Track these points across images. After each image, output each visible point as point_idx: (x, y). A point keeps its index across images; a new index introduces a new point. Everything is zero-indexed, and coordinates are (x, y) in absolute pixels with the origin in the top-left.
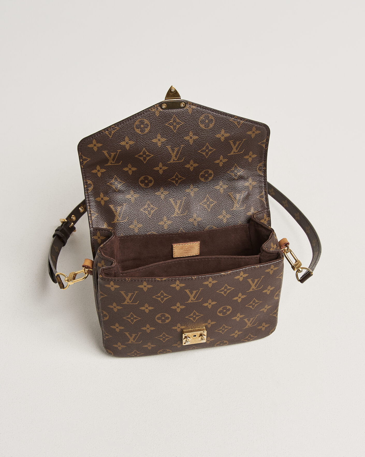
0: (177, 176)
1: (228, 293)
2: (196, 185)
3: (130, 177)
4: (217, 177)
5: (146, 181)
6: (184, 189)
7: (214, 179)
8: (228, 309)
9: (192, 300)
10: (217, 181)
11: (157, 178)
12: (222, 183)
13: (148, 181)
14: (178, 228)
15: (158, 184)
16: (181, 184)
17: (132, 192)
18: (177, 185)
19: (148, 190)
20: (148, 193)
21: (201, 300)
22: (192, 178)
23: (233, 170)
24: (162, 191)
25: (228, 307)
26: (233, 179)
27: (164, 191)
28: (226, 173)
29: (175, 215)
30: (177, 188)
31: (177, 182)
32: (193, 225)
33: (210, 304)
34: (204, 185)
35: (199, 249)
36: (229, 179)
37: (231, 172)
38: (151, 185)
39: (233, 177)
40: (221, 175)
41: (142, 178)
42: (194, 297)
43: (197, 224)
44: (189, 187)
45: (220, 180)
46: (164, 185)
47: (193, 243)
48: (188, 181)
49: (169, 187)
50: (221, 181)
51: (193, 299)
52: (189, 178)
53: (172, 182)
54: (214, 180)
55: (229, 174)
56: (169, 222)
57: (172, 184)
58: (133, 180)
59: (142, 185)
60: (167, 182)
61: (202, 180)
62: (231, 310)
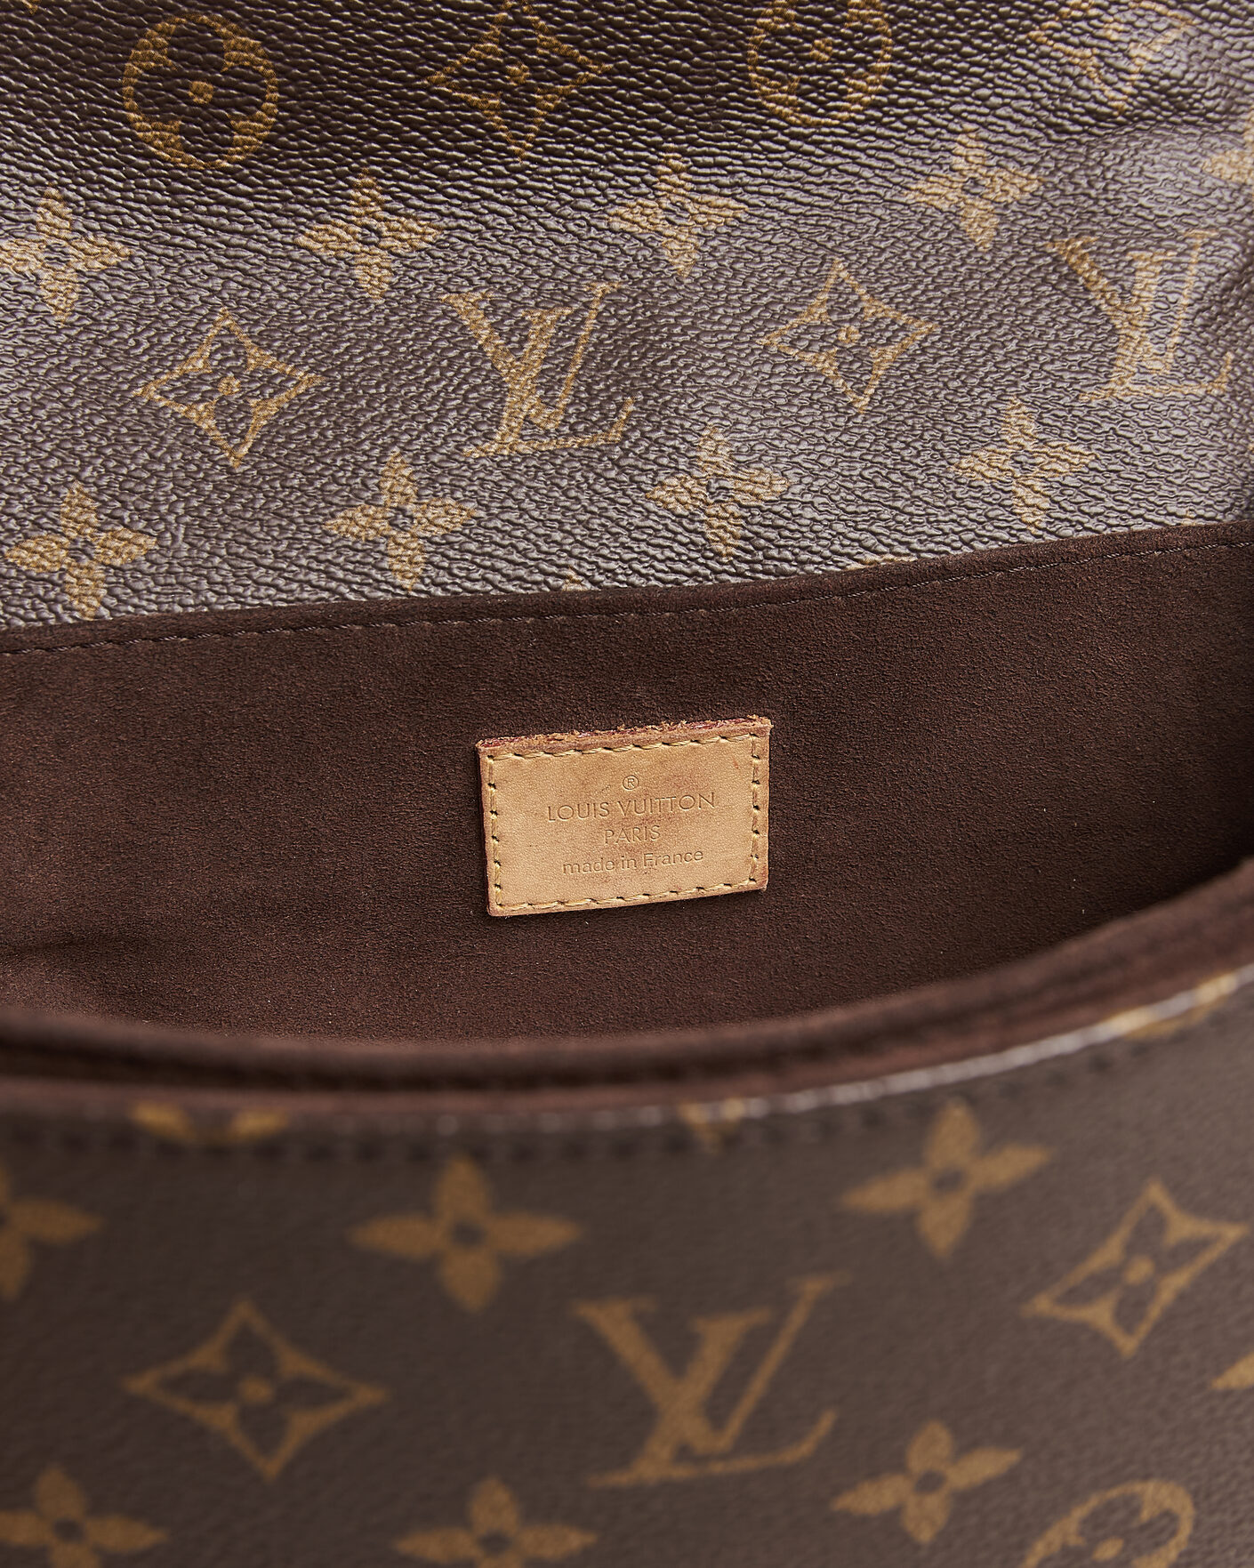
0: (517, 38)
1: (1170, 1316)
2: (721, 166)
3: (25, 38)
4: (926, 83)
5: (201, 92)
6: (591, 197)
7: (893, 103)
8: (1150, 1524)
9: (684, 1453)
10: (934, 125)
11: (308, 42)
12: (976, 153)
13: (214, 81)
14: (542, 572)
15: (328, 127)
16: (561, 138)
17: (53, 217)
18: (523, 151)
19: (227, 204)
20: (221, 228)
21: (805, 1449)
22: (676, 69)
23: (1088, 19)
24: (372, 215)
25: (1158, 1496)
26: (1089, 112)
27: (393, 212)
28: (1021, 44)
29: (506, 439)
30: (522, 185)
31: (519, 102)
32: (701, 550)
33: (930, 1482)
34: (797, 168)
35: (762, 815)
36: (1044, 108)
37: (1064, 41)
38: (250, 132)
39: (1088, 89)
40: (965, 56)
41: (152, 50)
42: (716, 1409)
43: (744, 538)
44: (649, 185)
45: (957, 115)
46: (383, 143)
47: (700, 729)
48: (632, 101)
49: (443, 175)
50: (965, 132)
51: (694, 1430)
52: (647, 67)
53: (472, 107)
54: (899, 117)
55: (1047, 56)
56: (443, 516)
57: (473, 135)
58: (63, 80)
59: (160, 138)
60: (418, 100)
61: (779, 98)
62: (1186, 1529)
